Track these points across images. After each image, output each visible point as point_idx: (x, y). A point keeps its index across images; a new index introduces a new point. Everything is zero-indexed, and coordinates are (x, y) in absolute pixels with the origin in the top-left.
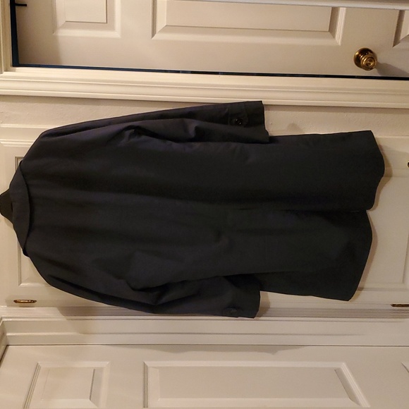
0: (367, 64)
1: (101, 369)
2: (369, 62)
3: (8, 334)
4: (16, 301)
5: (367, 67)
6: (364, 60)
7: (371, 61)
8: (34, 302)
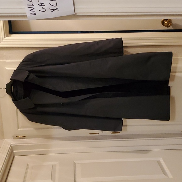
0: (167, 25)
1: (55, 165)
2: (168, 24)
3: (14, 151)
4: (17, 137)
5: (167, 26)
6: (166, 23)
7: (169, 23)
8: (25, 136)
